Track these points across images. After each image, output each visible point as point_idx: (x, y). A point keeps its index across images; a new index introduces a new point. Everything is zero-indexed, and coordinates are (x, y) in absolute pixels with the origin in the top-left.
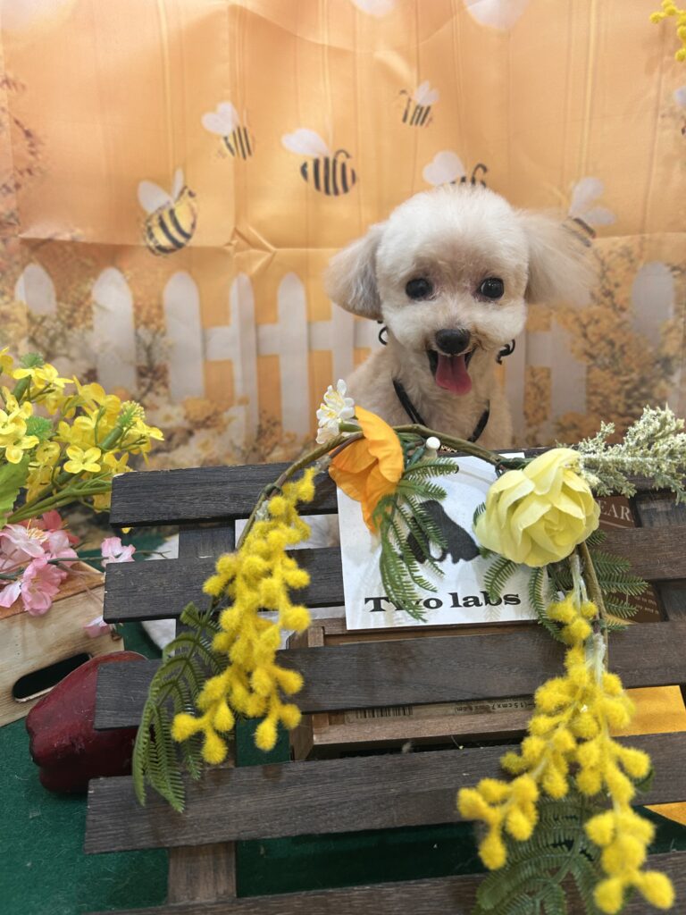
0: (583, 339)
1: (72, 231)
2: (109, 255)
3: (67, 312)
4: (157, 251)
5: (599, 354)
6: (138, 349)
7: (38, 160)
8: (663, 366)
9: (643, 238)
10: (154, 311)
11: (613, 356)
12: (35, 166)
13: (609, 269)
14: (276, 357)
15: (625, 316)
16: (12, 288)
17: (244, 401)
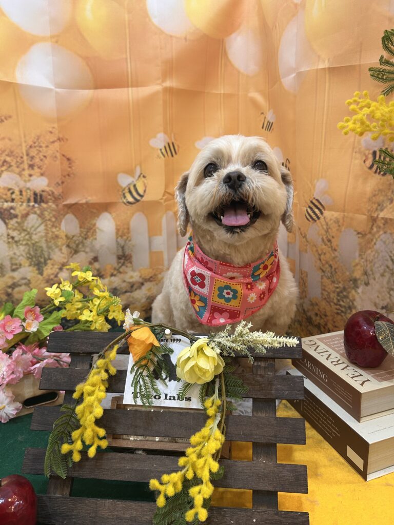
0: (319, 261)
1: (86, 198)
2: (105, 207)
3: (85, 233)
4: (128, 204)
5: (326, 270)
6: (117, 247)
7: (72, 169)
8: (354, 283)
9: (344, 215)
10: (126, 231)
11: (331, 273)
12: (71, 172)
13: (329, 228)
15: (336, 253)
16: (60, 225)
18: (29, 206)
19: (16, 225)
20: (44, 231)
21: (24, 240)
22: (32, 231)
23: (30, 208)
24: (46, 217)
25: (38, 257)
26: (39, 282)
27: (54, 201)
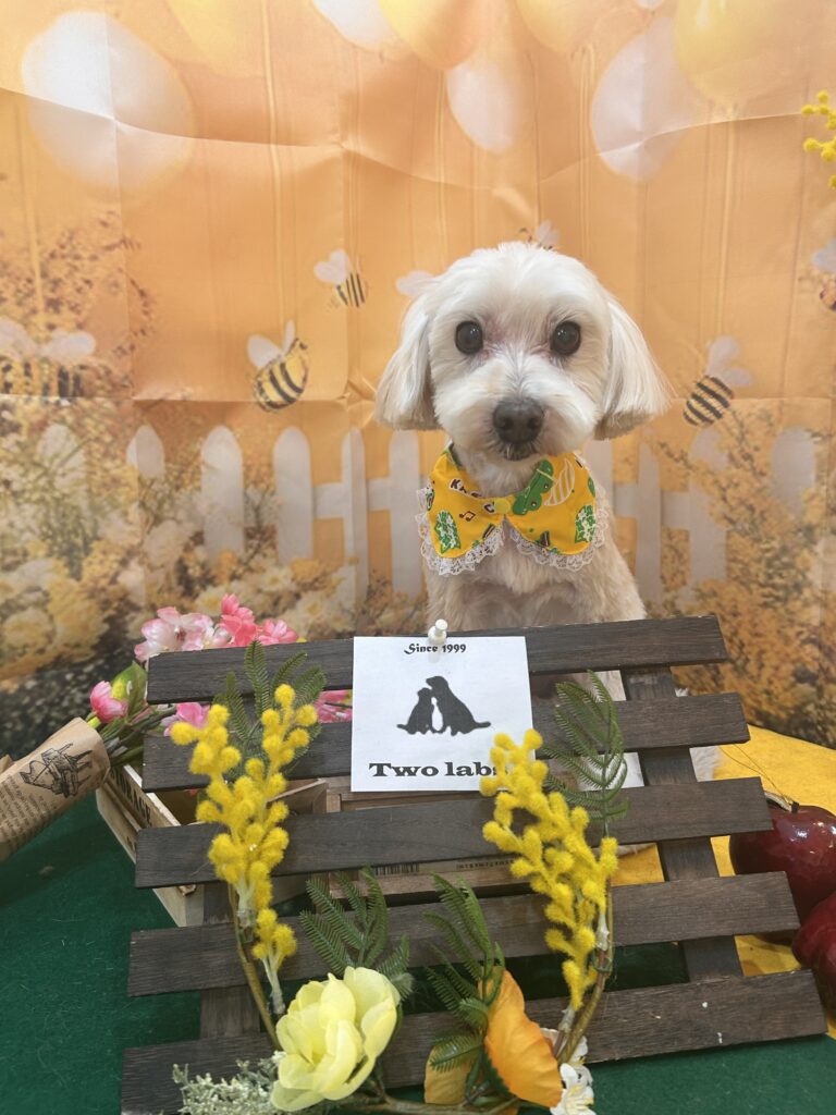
0: (721, 503)
1: (183, 390)
2: (219, 413)
3: (175, 473)
4: (268, 407)
5: (739, 519)
6: (246, 509)
7: (151, 319)
8: (805, 535)
9: (782, 402)
10: (264, 469)
11: (753, 522)
12: (148, 325)
13: (747, 432)
14: (387, 512)
15: (765, 480)
16: (124, 451)
17: (355, 561)
18: (47, 403)
19: (16, 450)
20: (84, 468)
21: (35, 489)
22: (53, 468)
23: (50, 408)
24: (89, 432)
25: (69, 532)
26: (71, 597)
27: (109, 392)
